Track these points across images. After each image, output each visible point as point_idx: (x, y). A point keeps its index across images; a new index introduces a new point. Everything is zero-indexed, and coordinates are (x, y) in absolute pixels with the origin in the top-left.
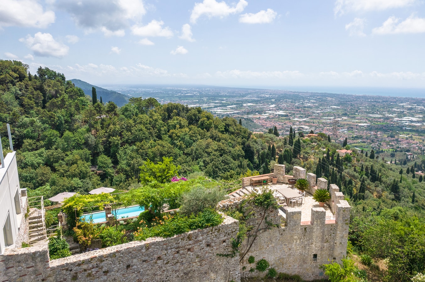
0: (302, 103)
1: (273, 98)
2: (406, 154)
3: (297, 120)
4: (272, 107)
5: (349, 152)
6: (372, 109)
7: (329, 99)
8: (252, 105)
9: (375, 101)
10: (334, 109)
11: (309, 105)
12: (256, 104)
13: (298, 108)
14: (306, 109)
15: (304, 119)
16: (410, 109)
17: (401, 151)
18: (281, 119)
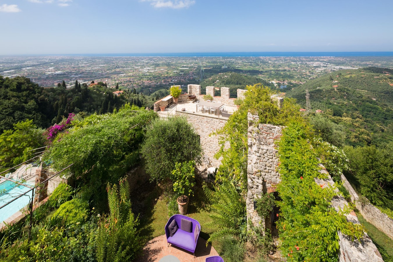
0: (77, 64)
1: (51, 63)
2: (149, 89)
3: (74, 77)
4: (51, 69)
5: (122, 92)
6: (126, 65)
7: (97, 60)
8: (32, 69)
9: (127, 60)
10: (101, 67)
11: (83, 65)
12: (36, 67)
13: (74, 68)
14: (81, 68)
15: (79, 76)
16: (147, 63)
17: (146, 88)
18: (60, 77)
